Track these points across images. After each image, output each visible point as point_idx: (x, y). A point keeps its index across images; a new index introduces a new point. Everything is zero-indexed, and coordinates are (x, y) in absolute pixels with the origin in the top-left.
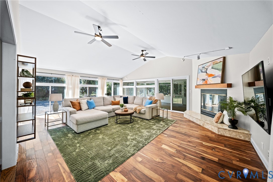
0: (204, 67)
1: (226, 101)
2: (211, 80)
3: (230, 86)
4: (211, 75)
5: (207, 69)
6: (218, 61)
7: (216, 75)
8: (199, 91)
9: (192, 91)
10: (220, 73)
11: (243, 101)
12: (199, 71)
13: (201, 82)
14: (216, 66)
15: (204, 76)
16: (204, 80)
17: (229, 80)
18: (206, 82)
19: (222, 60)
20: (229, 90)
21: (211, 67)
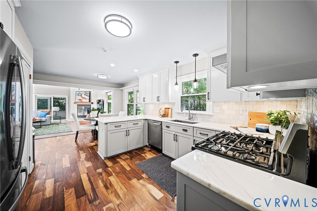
0: (80, 93)
1: (91, 109)
2: (84, 100)
3: (92, 103)
4: (84, 98)
5: (82, 95)
6: (88, 92)
7: (87, 98)
8: (76, 105)
9: (70, 106)
10: (89, 98)
11: (97, 108)
12: (77, 94)
13: (78, 101)
14: (86, 94)
15: (80, 98)
16: (80, 100)
17: (92, 101)
18: (82, 101)
19: (89, 92)
20: (92, 105)
21: (84, 94)
